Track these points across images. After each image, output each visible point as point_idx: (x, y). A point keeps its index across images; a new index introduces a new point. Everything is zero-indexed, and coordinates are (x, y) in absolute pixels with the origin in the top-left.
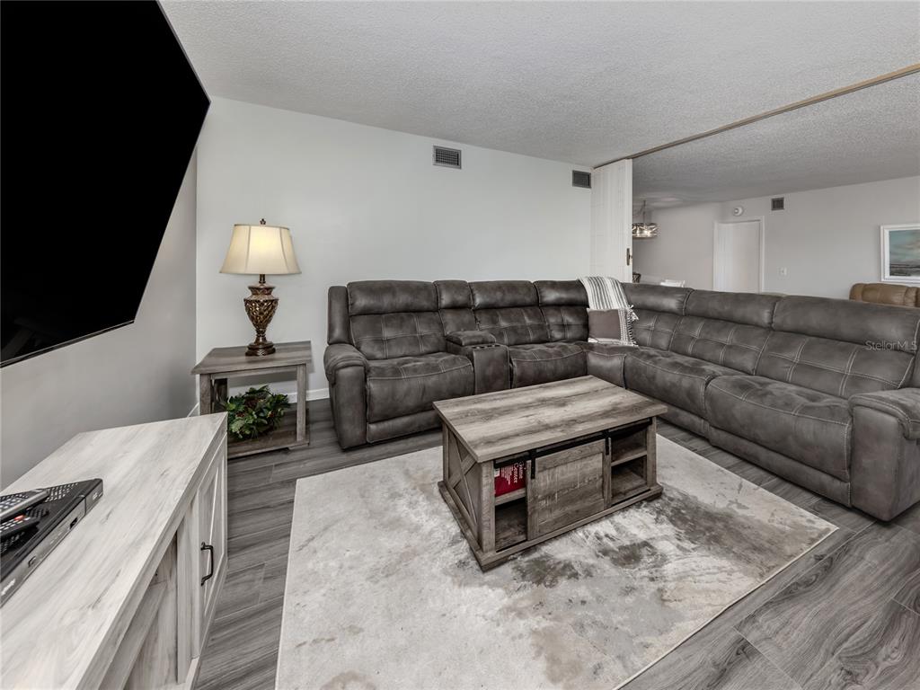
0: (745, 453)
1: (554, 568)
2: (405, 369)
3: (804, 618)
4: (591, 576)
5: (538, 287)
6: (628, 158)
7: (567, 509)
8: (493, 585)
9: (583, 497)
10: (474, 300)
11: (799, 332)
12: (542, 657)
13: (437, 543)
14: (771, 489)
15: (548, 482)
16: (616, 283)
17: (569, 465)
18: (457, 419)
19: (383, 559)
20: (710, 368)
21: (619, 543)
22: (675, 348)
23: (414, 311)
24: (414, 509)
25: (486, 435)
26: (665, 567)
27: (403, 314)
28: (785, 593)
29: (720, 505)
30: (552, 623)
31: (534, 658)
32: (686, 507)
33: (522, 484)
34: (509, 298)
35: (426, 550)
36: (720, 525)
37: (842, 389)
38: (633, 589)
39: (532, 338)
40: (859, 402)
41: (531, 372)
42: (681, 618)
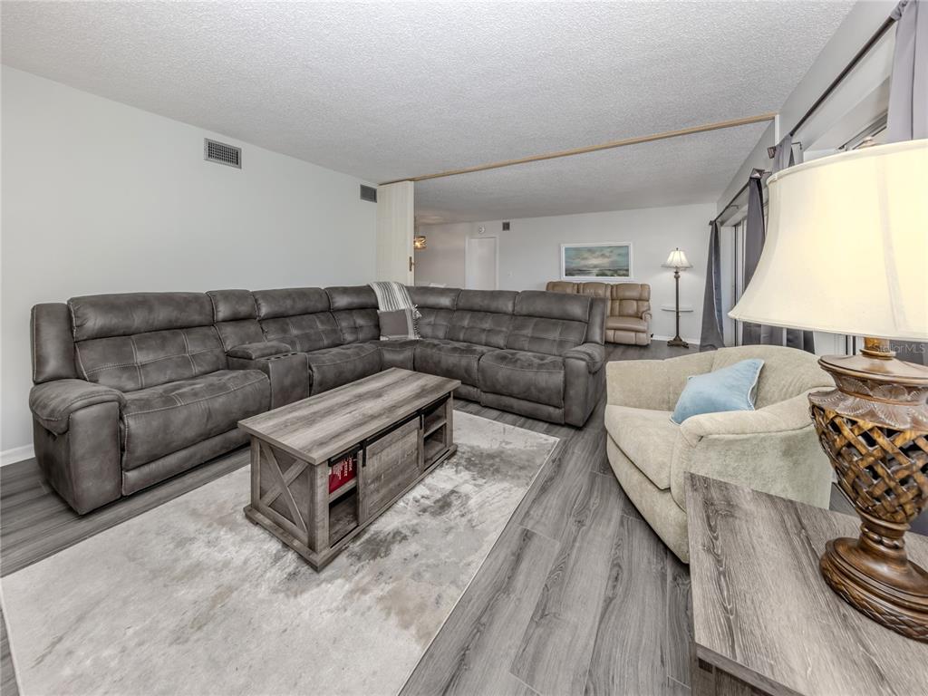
0: (505, 406)
1: (386, 540)
2: (181, 395)
3: (553, 500)
4: (418, 533)
5: (329, 293)
6: (410, 180)
7: (391, 485)
8: (330, 580)
9: (402, 471)
10: (259, 309)
11: (530, 316)
12: (392, 615)
13: (257, 569)
14: (522, 426)
15: (376, 466)
16: (401, 286)
17: (393, 446)
18: (275, 431)
19: (188, 614)
20: (479, 348)
21: (433, 499)
22: (451, 337)
23: (181, 328)
24: (215, 546)
25: (315, 438)
26: (470, 503)
27: (165, 333)
28: (541, 489)
29: (495, 447)
30: (394, 584)
31: (385, 620)
32: (474, 455)
33: (354, 474)
34: (300, 305)
35: (244, 580)
36: (497, 460)
37: (555, 351)
38: (451, 528)
39: (326, 342)
40: (568, 355)
41: (331, 375)
42: (487, 534)
